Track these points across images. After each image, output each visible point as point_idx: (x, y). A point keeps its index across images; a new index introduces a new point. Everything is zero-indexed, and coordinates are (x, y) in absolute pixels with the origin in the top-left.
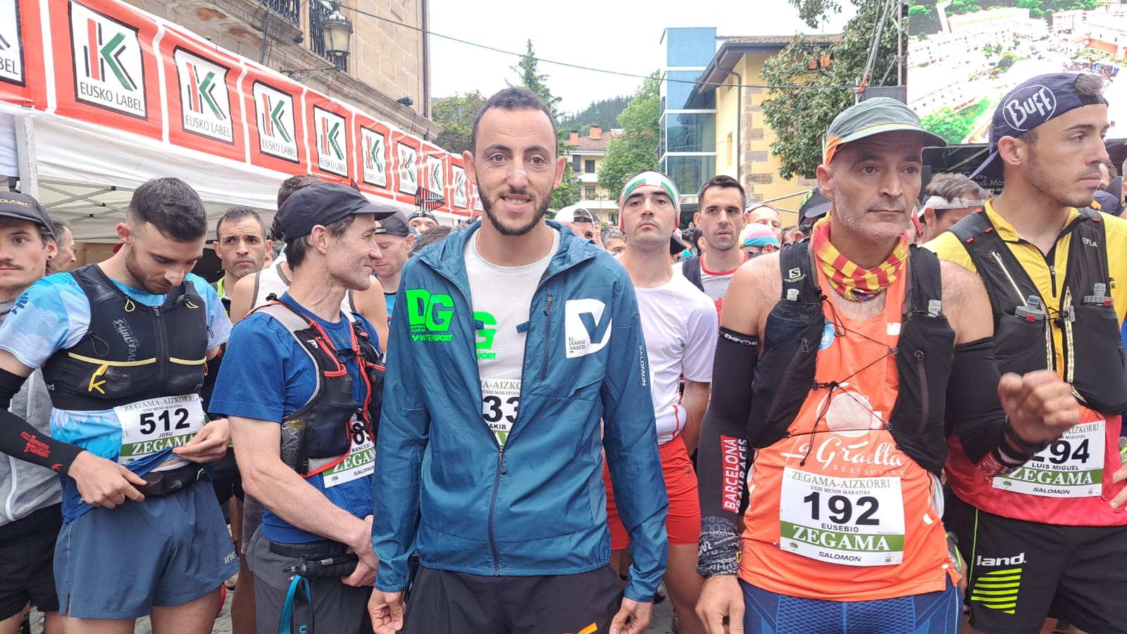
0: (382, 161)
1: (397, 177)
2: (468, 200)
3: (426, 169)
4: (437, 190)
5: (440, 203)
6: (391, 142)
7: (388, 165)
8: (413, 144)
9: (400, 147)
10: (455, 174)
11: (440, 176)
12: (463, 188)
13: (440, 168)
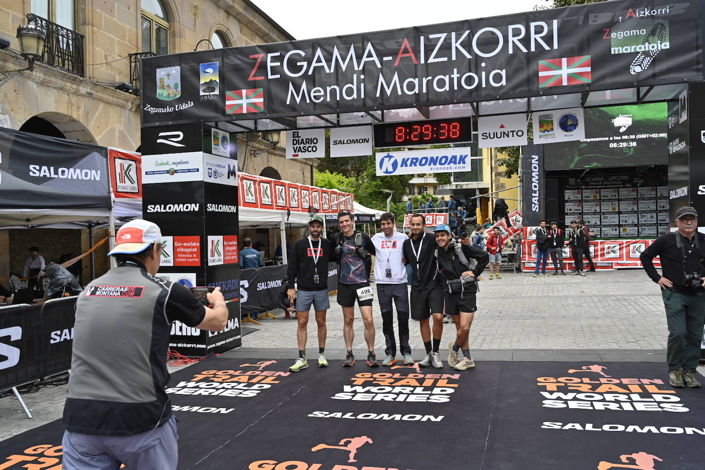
0: (296, 198)
1: (301, 202)
2: (329, 206)
3: (312, 197)
4: (316, 206)
5: (317, 211)
6: (299, 191)
7: (298, 199)
8: (307, 189)
9: (303, 191)
10: (323, 197)
11: (318, 199)
12: (327, 202)
13: (318, 196)
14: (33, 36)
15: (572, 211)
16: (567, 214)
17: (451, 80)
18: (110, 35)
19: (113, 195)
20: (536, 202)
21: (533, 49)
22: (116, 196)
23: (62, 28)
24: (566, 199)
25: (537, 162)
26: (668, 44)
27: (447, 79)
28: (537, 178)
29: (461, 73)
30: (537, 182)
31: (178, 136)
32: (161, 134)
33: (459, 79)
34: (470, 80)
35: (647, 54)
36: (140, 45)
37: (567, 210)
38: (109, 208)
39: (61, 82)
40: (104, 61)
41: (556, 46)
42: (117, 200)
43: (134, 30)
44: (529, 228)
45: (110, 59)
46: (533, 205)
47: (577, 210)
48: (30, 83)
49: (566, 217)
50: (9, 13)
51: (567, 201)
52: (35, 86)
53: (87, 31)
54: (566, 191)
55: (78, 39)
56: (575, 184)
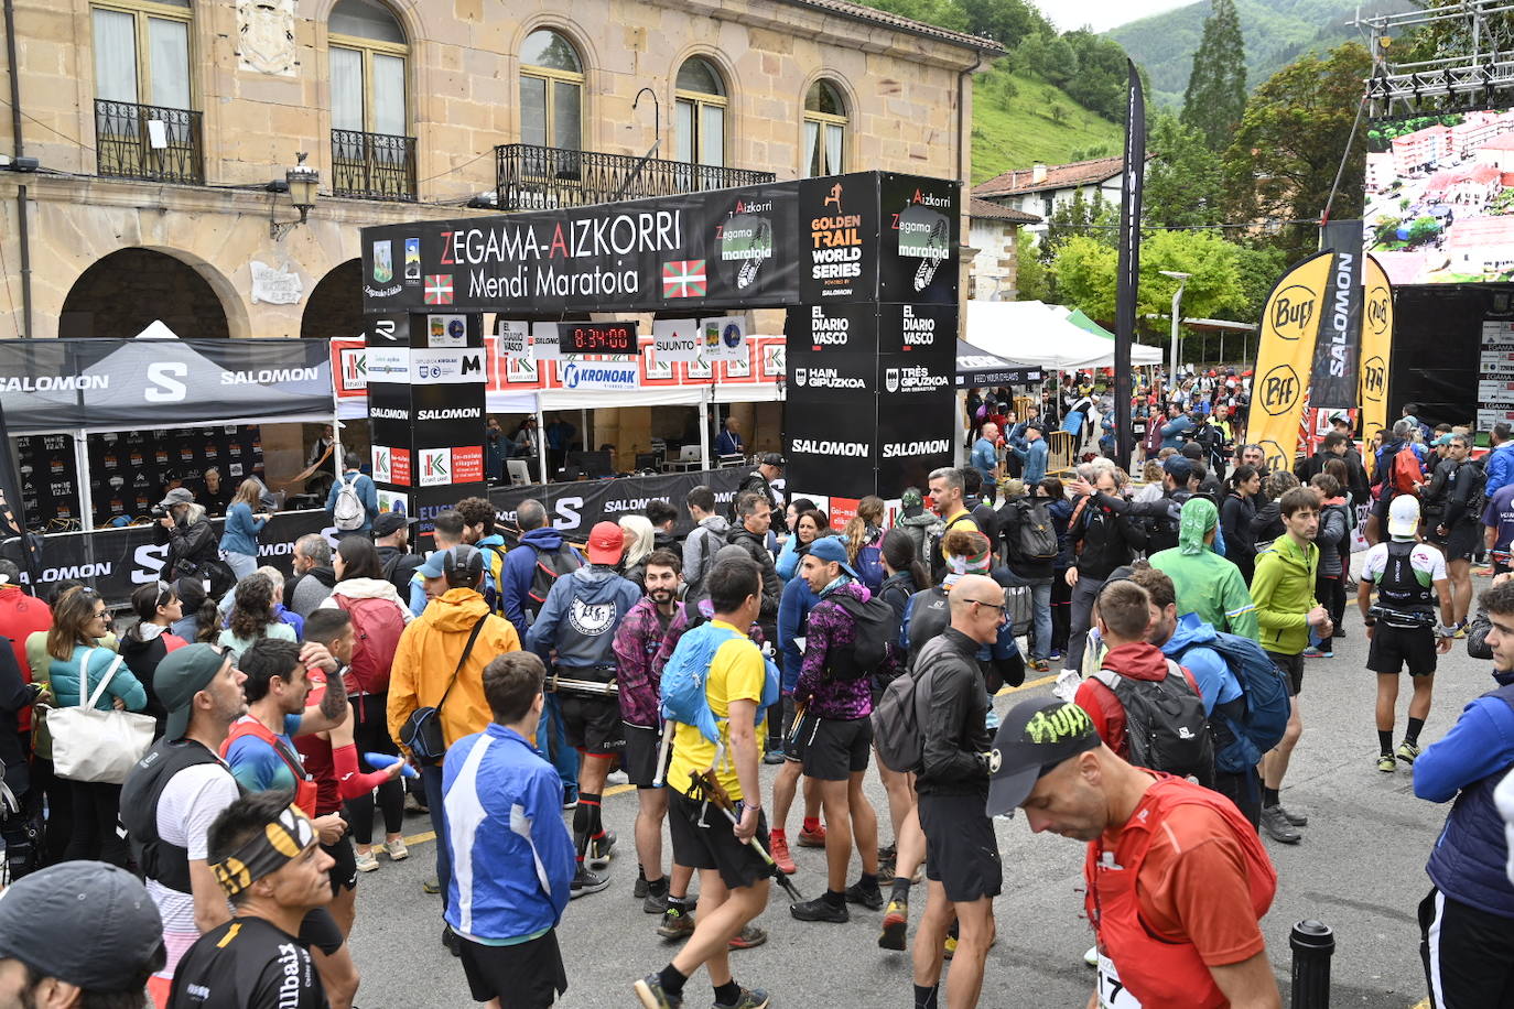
14: (301, 182)
15: (1496, 371)
16: (1484, 377)
17: (594, 278)
18: (461, 126)
19: (335, 395)
20: (1340, 356)
21: (659, 248)
22: (340, 395)
23: (381, 136)
24: (1485, 341)
25: (1349, 269)
26: (770, 250)
27: (590, 278)
28: (1346, 303)
29: (602, 273)
30: (1346, 312)
31: (390, 327)
32: (379, 323)
33: (601, 279)
34: (609, 282)
35: (752, 261)
36: (517, 126)
37: (1486, 366)
38: (331, 410)
39: (373, 215)
40: (450, 168)
41: (678, 247)
42: (341, 400)
43: (506, 106)
44: (1321, 412)
45: (459, 163)
46: (1333, 362)
47: (1507, 368)
48: (329, 225)
49: (1481, 382)
50: (297, 140)
51: (1486, 348)
52: (337, 227)
53: (420, 131)
54: (1486, 323)
55: (411, 144)
56: (1505, 308)
